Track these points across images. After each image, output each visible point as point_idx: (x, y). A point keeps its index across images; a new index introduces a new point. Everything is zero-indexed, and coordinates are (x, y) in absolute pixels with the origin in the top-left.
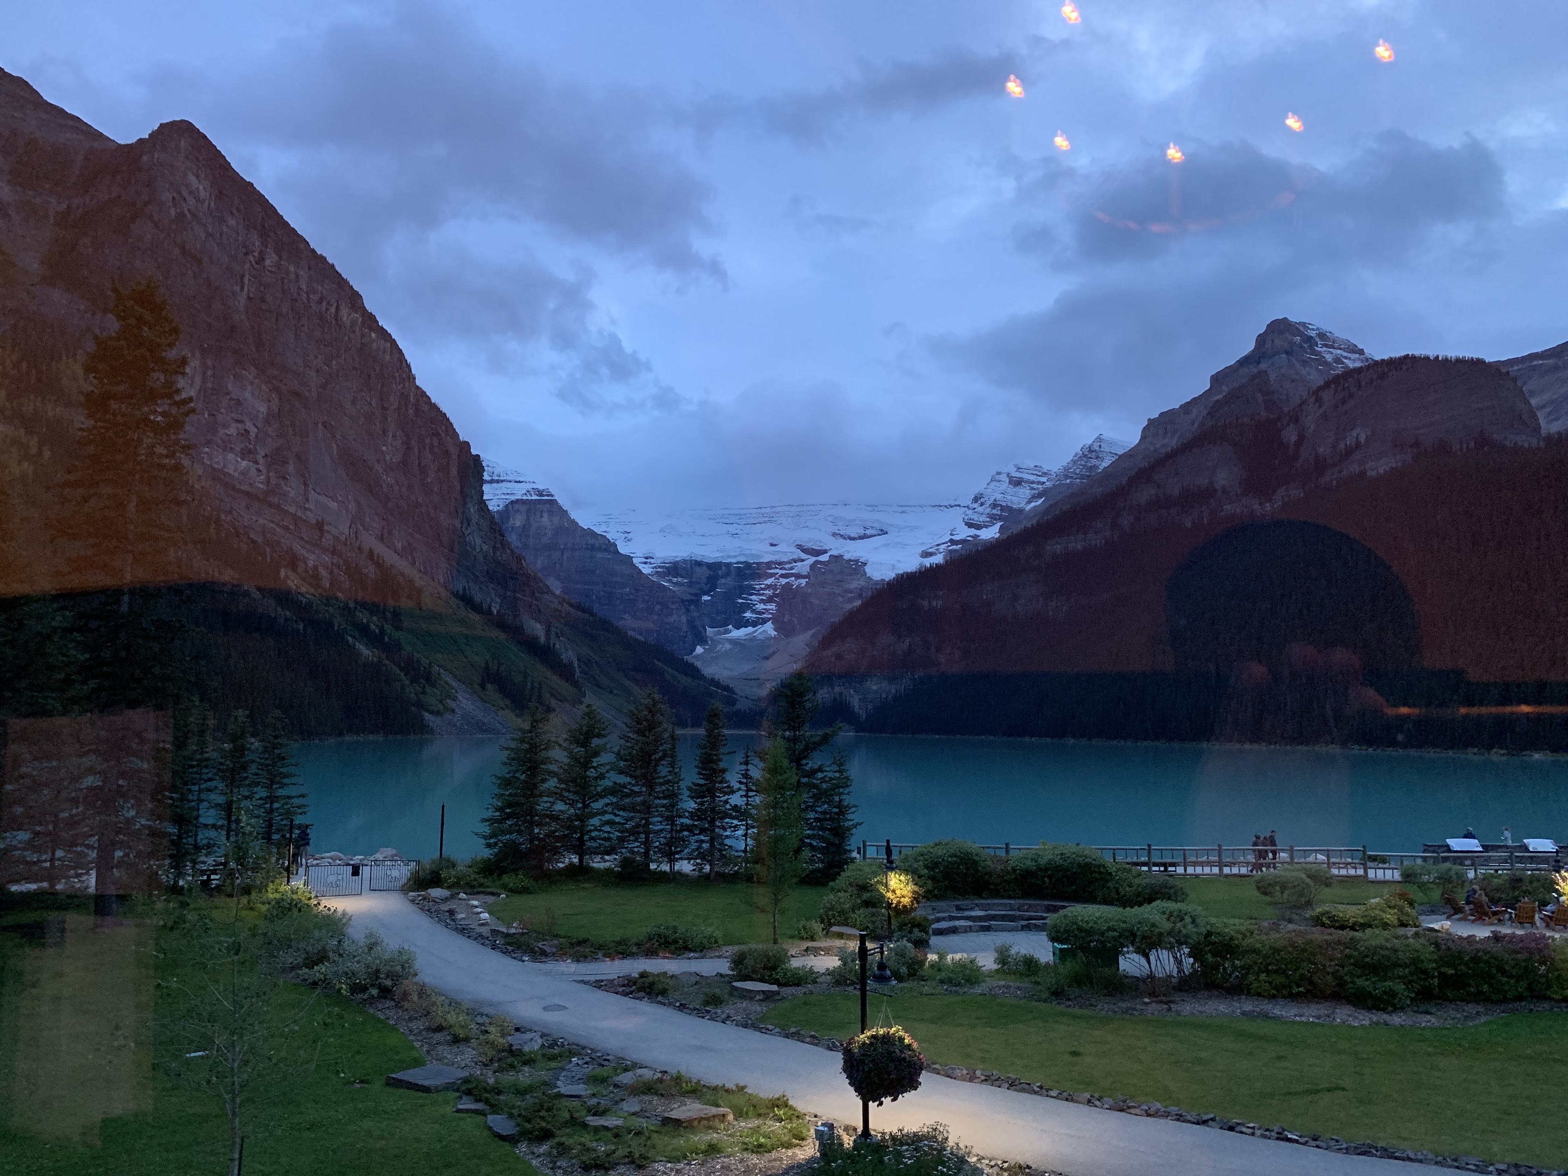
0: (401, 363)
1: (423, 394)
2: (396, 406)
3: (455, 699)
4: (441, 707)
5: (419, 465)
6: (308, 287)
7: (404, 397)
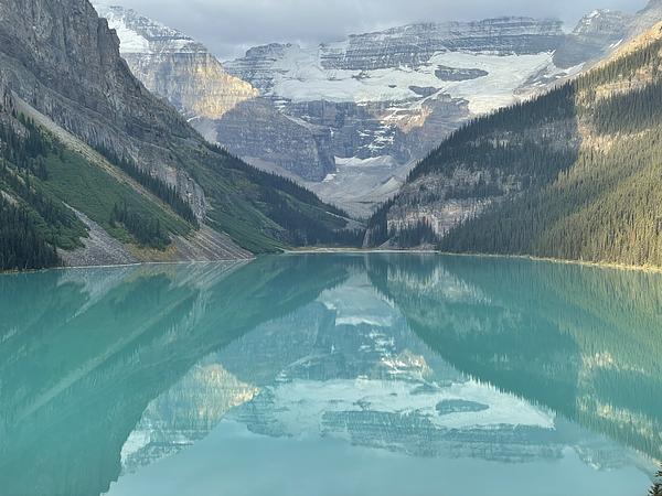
3: (86, 236)
4: (72, 243)
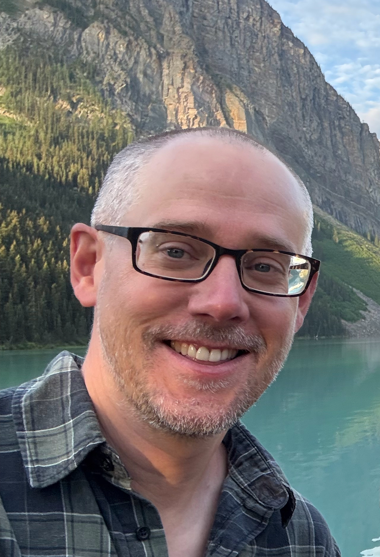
0: (313, 64)
1: (331, 88)
2: (311, 98)
4: (355, 316)
5: (332, 141)
6: (238, 7)
7: (316, 90)
